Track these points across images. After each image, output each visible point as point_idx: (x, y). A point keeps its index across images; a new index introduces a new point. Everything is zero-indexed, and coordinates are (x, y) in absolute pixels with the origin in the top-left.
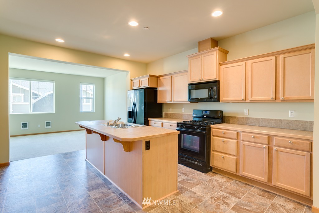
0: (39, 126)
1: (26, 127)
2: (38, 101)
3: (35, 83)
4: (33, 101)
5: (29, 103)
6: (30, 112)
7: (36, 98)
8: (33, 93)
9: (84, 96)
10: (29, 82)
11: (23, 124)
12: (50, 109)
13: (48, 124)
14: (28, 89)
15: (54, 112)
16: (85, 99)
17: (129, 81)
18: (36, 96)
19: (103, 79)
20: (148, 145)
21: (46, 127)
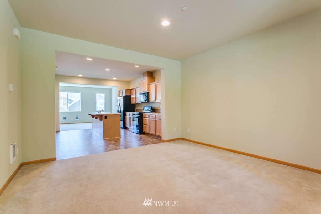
0: (72, 119)
1: (65, 119)
2: (72, 105)
3: (70, 94)
4: (69, 105)
5: (67, 106)
6: (67, 110)
7: (70, 103)
8: (69, 99)
9: (98, 101)
10: (67, 93)
11: (64, 117)
12: (78, 109)
13: (77, 118)
14: (67, 97)
15: (81, 111)
16: (99, 103)
17: (118, 91)
18: (70, 101)
19: (111, 89)
20: (106, 117)
21: (76, 120)
